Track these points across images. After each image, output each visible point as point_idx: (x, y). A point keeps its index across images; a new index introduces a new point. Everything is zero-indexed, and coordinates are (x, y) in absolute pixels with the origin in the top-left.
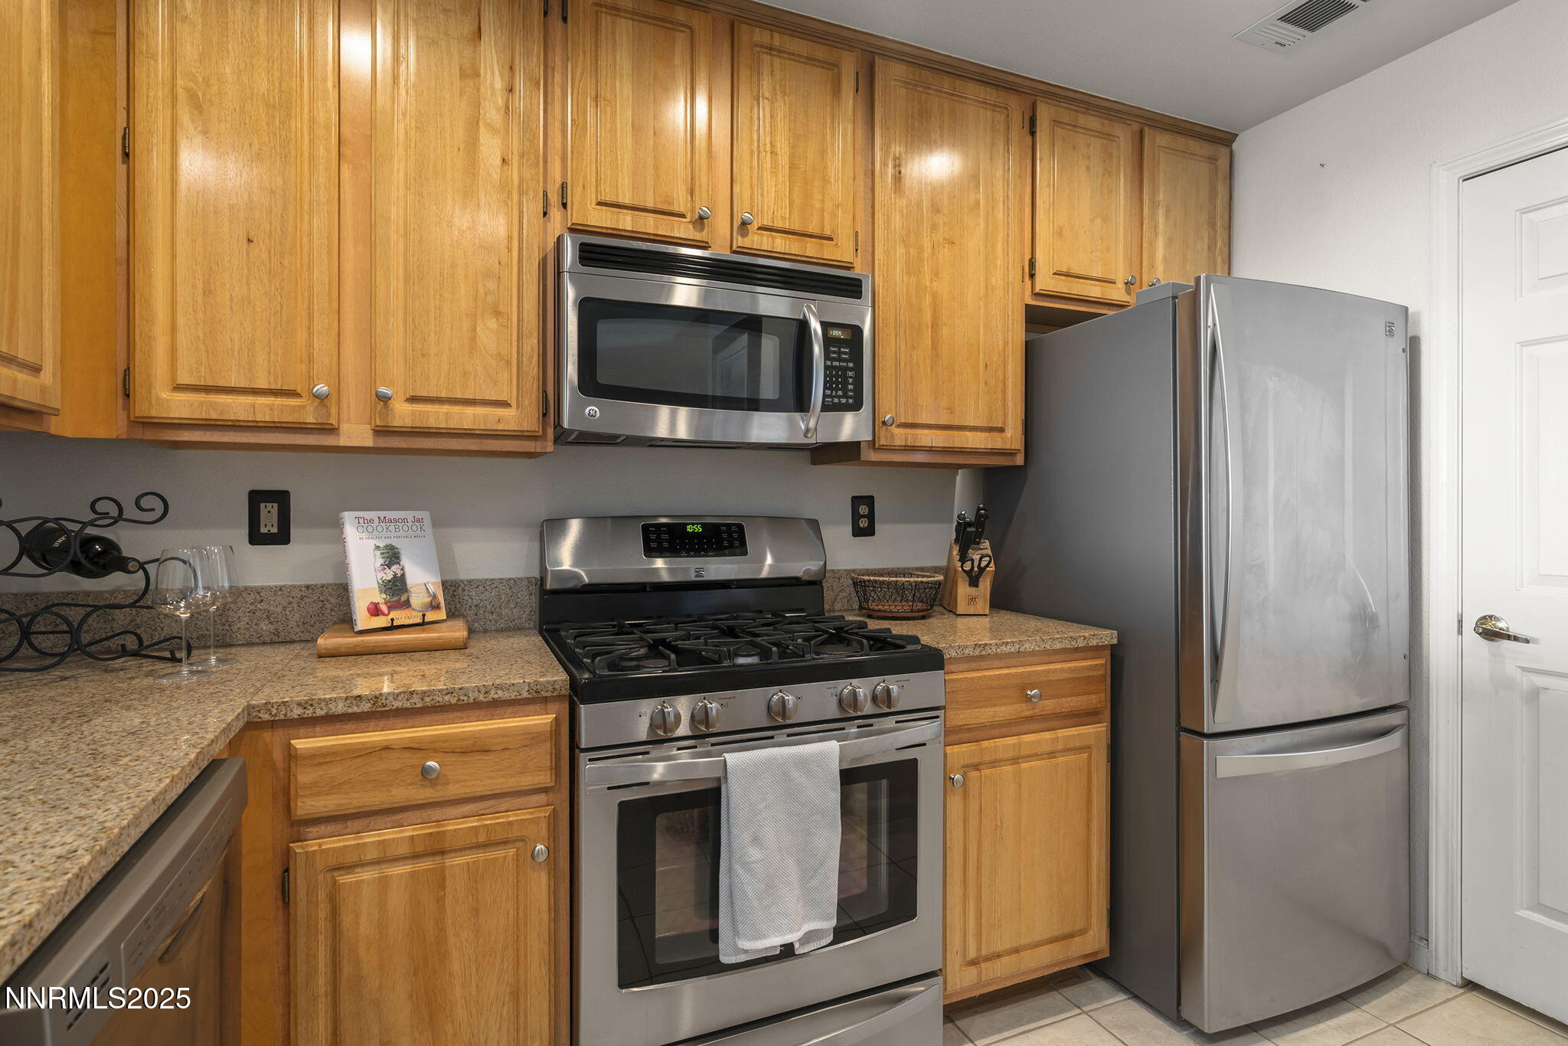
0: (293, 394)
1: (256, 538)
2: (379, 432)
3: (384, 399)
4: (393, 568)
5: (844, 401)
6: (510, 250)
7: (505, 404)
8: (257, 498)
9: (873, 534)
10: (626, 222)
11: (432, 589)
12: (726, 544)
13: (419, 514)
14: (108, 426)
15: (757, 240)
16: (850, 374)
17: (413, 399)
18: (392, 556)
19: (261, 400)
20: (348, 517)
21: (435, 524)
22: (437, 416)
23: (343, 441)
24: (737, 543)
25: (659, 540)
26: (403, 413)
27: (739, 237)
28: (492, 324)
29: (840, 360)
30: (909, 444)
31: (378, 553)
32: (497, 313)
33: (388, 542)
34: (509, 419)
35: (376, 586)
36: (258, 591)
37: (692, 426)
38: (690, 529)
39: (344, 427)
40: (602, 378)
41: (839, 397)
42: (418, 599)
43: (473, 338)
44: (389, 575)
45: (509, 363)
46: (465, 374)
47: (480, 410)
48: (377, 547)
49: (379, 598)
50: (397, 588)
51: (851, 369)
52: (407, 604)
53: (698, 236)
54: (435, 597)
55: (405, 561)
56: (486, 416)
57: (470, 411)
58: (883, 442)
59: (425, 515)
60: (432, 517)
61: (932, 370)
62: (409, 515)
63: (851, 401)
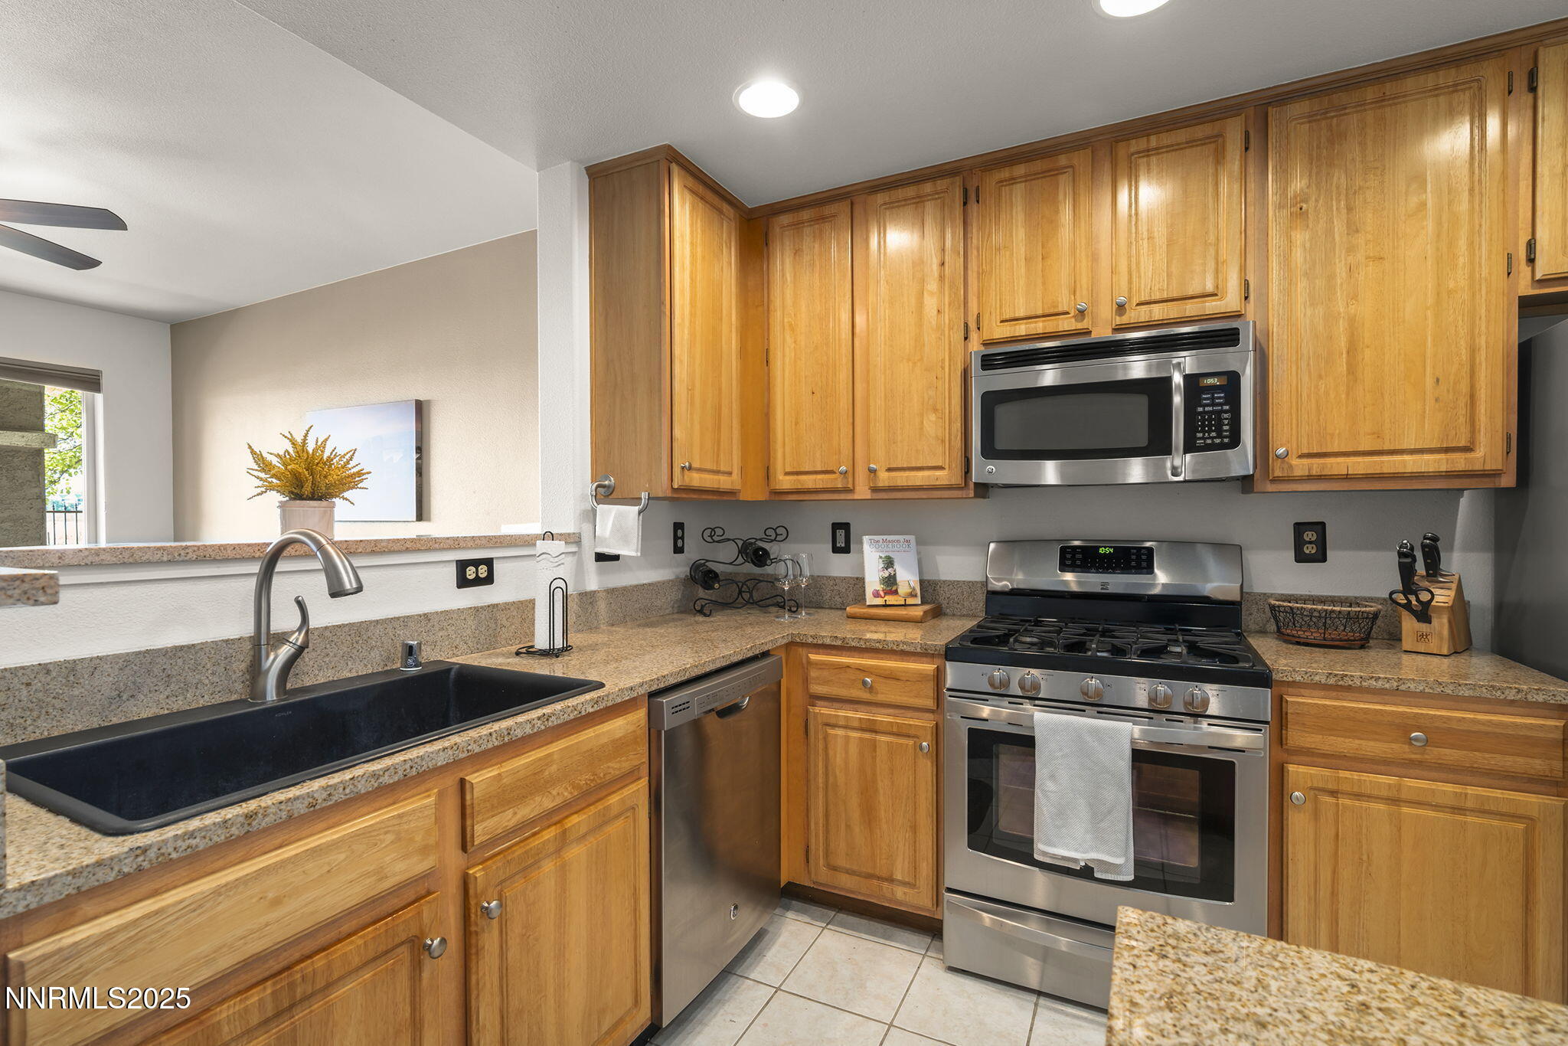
0: (832, 472)
1: (836, 550)
2: (875, 490)
3: (873, 471)
4: (889, 570)
5: (1218, 441)
6: (943, 368)
7: (941, 468)
8: (836, 526)
9: (1324, 560)
10: (1022, 329)
11: (912, 584)
12: (1133, 564)
13: (907, 537)
14: (761, 496)
15: (1133, 315)
16: (1226, 416)
17: (889, 470)
18: (889, 563)
19: (819, 477)
20: (866, 539)
21: (919, 543)
22: (902, 479)
23: (856, 497)
24: (1144, 564)
25: (1073, 558)
26: (884, 478)
27: (1118, 318)
28: (933, 417)
29: (1213, 404)
30: (1314, 473)
31: (881, 560)
32: (935, 410)
33: (887, 554)
34: (942, 477)
35: (878, 580)
36: (835, 579)
37: (1062, 474)
38: (1101, 551)
39: (857, 488)
40: (1000, 445)
41: (1213, 438)
42: (903, 590)
43: (921, 429)
44: (886, 574)
45: (943, 441)
46: (917, 451)
47: (926, 473)
48: (881, 557)
49: (879, 587)
50: (890, 583)
51: (1226, 412)
52: (896, 592)
53: (1080, 326)
54: (914, 589)
55: (896, 566)
56: (929, 476)
57: (920, 474)
58: (1278, 473)
59: (912, 538)
60: (916, 539)
61: (1348, 394)
62: (901, 538)
63: (1226, 440)
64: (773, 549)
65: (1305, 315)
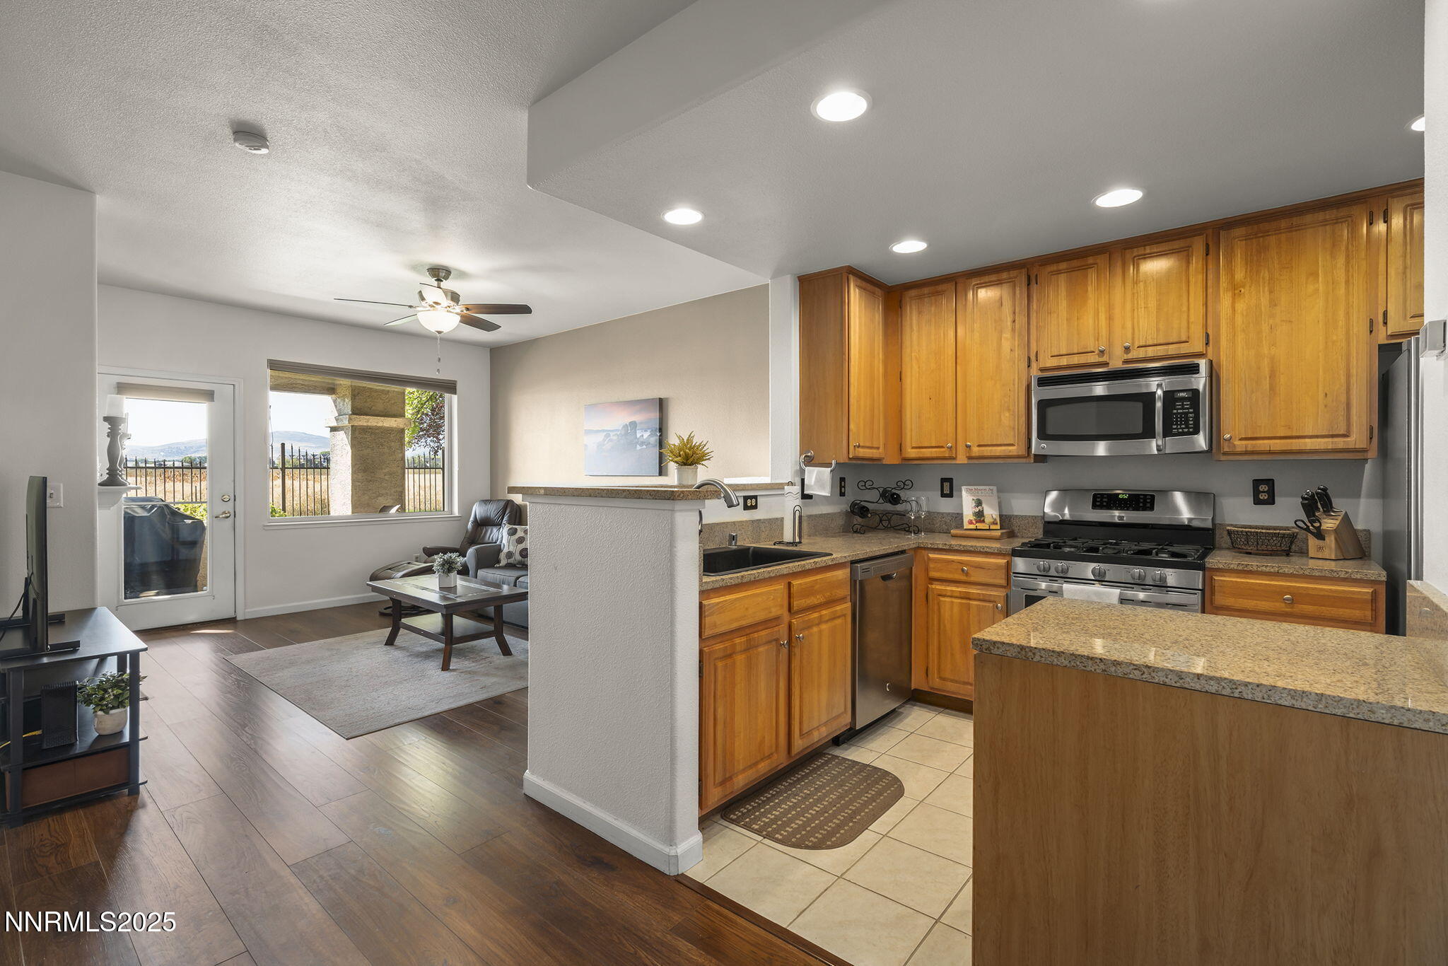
0: (942, 447)
1: (943, 495)
2: (970, 458)
3: (969, 447)
4: (979, 507)
5: (1186, 430)
6: (1014, 384)
7: (1012, 445)
8: (943, 480)
9: (1273, 503)
10: (1064, 361)
11: (994, 516)
12: (1141, 505)
13: (991, 487)
14: (896, 461)
15: (1135, 354)
16: (1191, 415)
17: (979, 446)
18: (979, 503)
19: (934, 450)
20: (964, 488)
21: (999, 491)
22: (987, 451)
23: (958, 462)
24: (1148, 505)
25: (1101, 502)
26: (976, 451)
27: (1125, 355)
28: (1007, 414)
29: (1183, 409)
30: (1249, 449)
31: (973, 502)
32: (1009, 410)
33: (978, 498)
34: (1013, 450)
35: (971, 514)
36: (942, 514)
38: (1121, 496)
39: (959, 457)
40: (1050, 431)
41: (1183, 428)
42: (988, 520)
43: (1000, 421)
44: (977, 510)
45: (1014, 428)
46: (997, 434)
47: (1003, 448)
48: (973, 500)
49: (972, 518)
50: (980, 516)
51: (1191, 413)
52: (983, 521)
53: (1101, 360)
54: (995, 520)
55: (984, 505)
56: (1004, 450)
57: (999, 448)
58: (1226, 449)
59: (994, 488)
60: (997, 488)
61: (1270, 402)
62: (987, 488)
63: (1191, 430)
64: (903, 494)
65: (1243, 355)
